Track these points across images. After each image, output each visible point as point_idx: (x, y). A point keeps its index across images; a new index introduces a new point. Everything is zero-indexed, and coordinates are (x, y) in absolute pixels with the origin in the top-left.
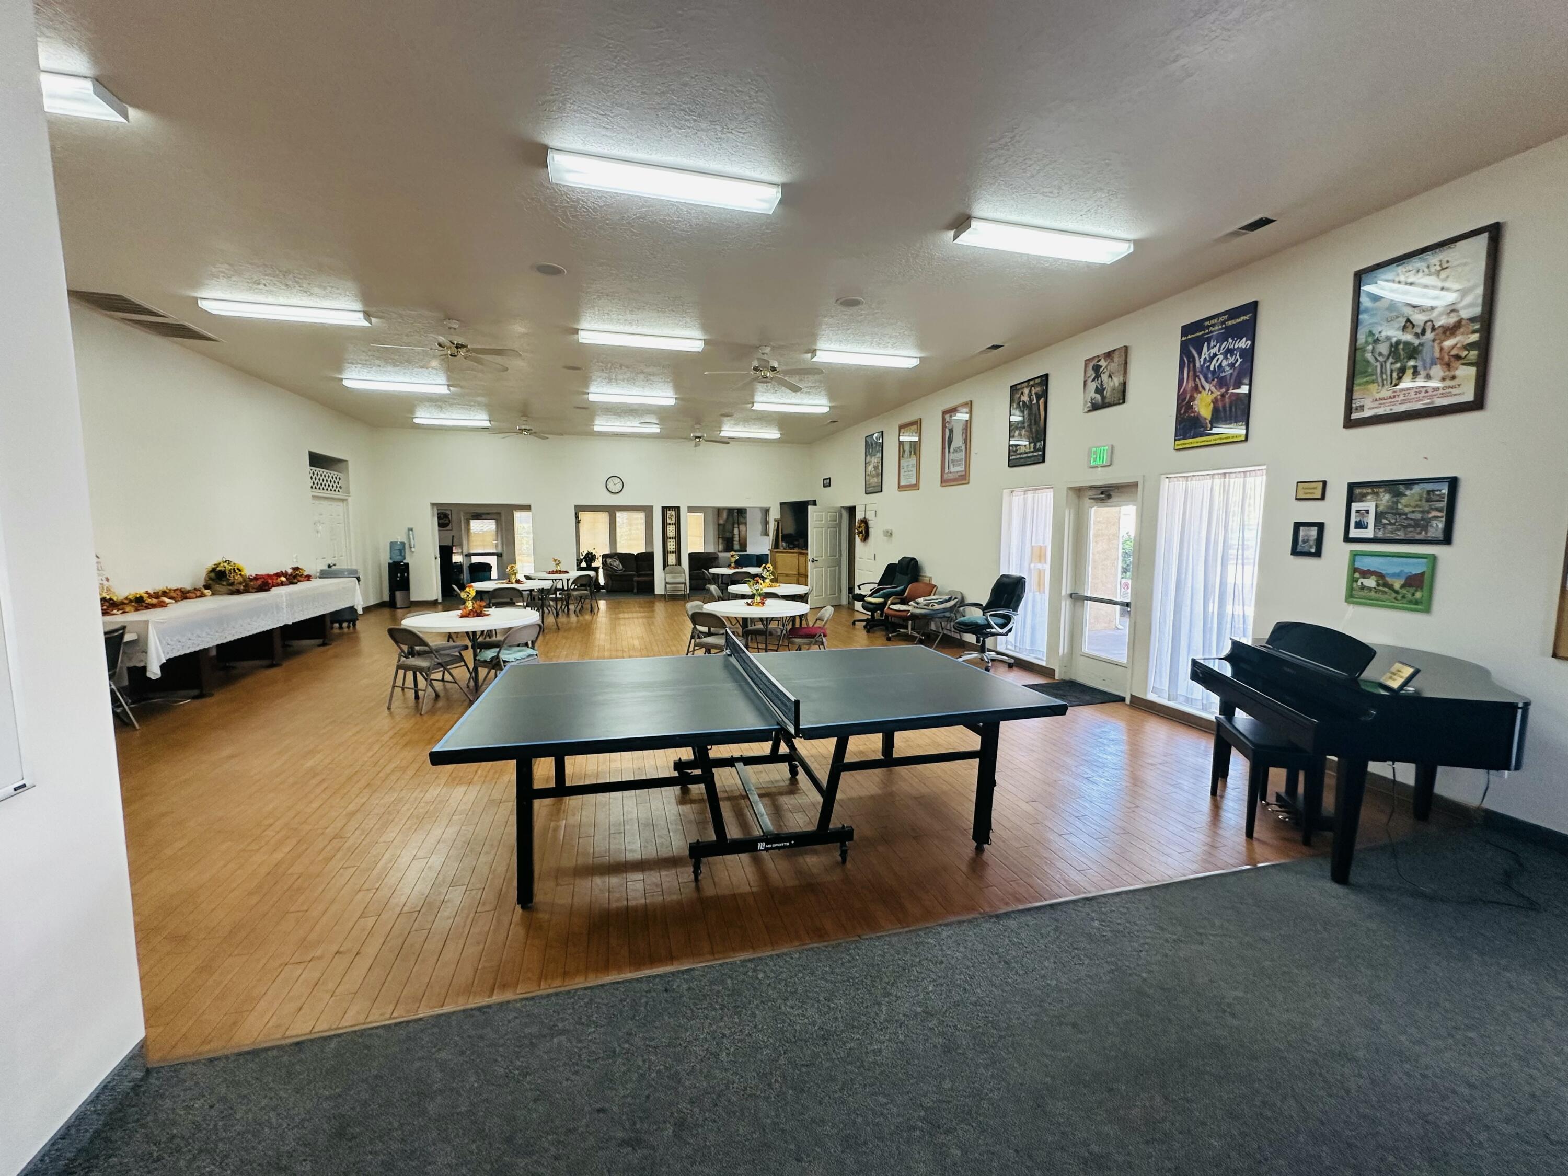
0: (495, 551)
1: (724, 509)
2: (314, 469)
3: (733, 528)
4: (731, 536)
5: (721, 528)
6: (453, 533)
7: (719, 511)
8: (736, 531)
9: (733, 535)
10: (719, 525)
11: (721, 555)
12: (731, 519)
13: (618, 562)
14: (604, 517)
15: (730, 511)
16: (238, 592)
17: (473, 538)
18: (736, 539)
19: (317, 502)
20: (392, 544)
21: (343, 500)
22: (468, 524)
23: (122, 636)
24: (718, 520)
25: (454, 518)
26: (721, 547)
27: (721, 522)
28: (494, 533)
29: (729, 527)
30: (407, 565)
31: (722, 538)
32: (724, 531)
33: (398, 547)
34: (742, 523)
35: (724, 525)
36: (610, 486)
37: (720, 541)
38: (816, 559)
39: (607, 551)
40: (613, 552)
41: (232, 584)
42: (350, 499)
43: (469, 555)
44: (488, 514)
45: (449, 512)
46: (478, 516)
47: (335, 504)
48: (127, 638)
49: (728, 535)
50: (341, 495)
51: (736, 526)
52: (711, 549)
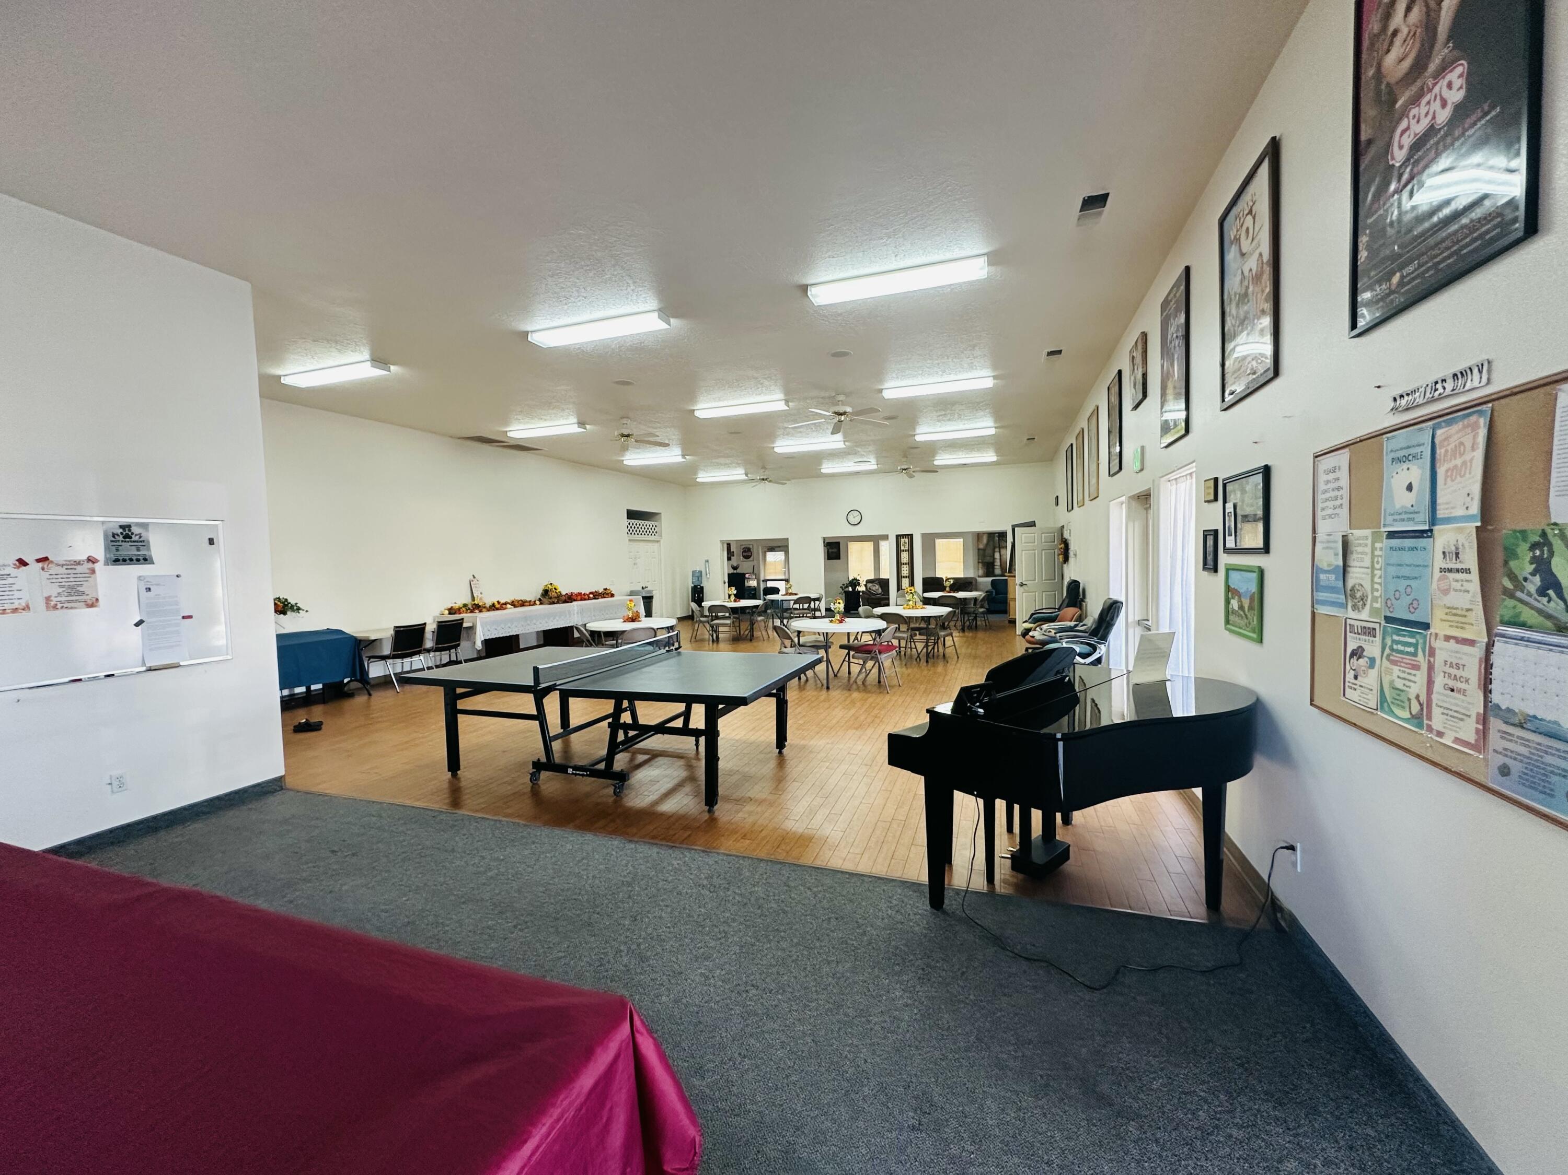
0: (783, 577)
1: (984, 533)
2: (630, 521)
3: (994, 552)
4: (991, 561)
5: (981, 552)
6: (755, 563)
7: (979, 536)
8: (997, 555)
9: (994, 559)
10: (979, 549)
11: (980, 580)
12: (991, 543)
13: (877, 587)
14: (869, 546)
15: (991, 535)
16: (553, 603)
17: (768, 567)
18: (998, 563)
19: (631, 543)
20: (694, 572)
21: (658, 541)
22: (765, 556)
23: (462, 624)
24: (978, 545)
25: (754, 551)
26: (981, 572)
27: (981, 546)
28: (783, 562)
29: (989, 551)
30: (702, 588)
31: (982, 563)
32: (984, 556)
33: (697, 575)
34: (1003, 548)
35: (984, 550)
36: (851, 519)
37: (980, 565)
38: (1024, 583)
39: (872, 577)
40: (877, 577)
41: (551, 598)
42: (662, 542)
43: (765, 581)
44: (779, 547)
45: (751, 547)
46: (772, 549)
47: (650, 544)
48: (465, 625)
49: (988, 559)
50: (656, 538)
51: (997, 550)
52: (971, 574)
